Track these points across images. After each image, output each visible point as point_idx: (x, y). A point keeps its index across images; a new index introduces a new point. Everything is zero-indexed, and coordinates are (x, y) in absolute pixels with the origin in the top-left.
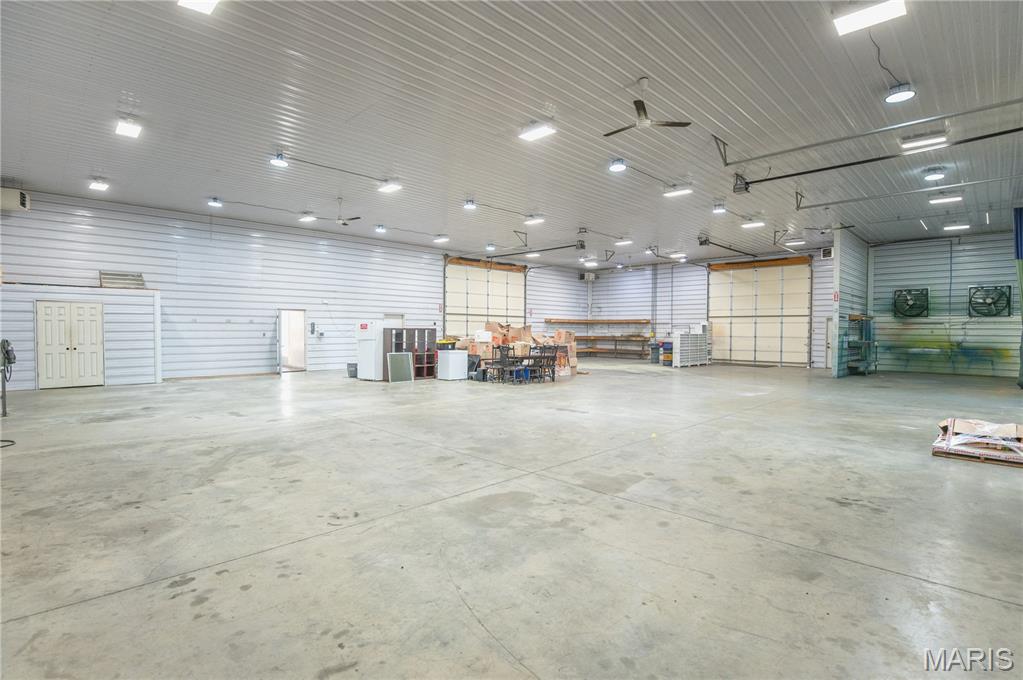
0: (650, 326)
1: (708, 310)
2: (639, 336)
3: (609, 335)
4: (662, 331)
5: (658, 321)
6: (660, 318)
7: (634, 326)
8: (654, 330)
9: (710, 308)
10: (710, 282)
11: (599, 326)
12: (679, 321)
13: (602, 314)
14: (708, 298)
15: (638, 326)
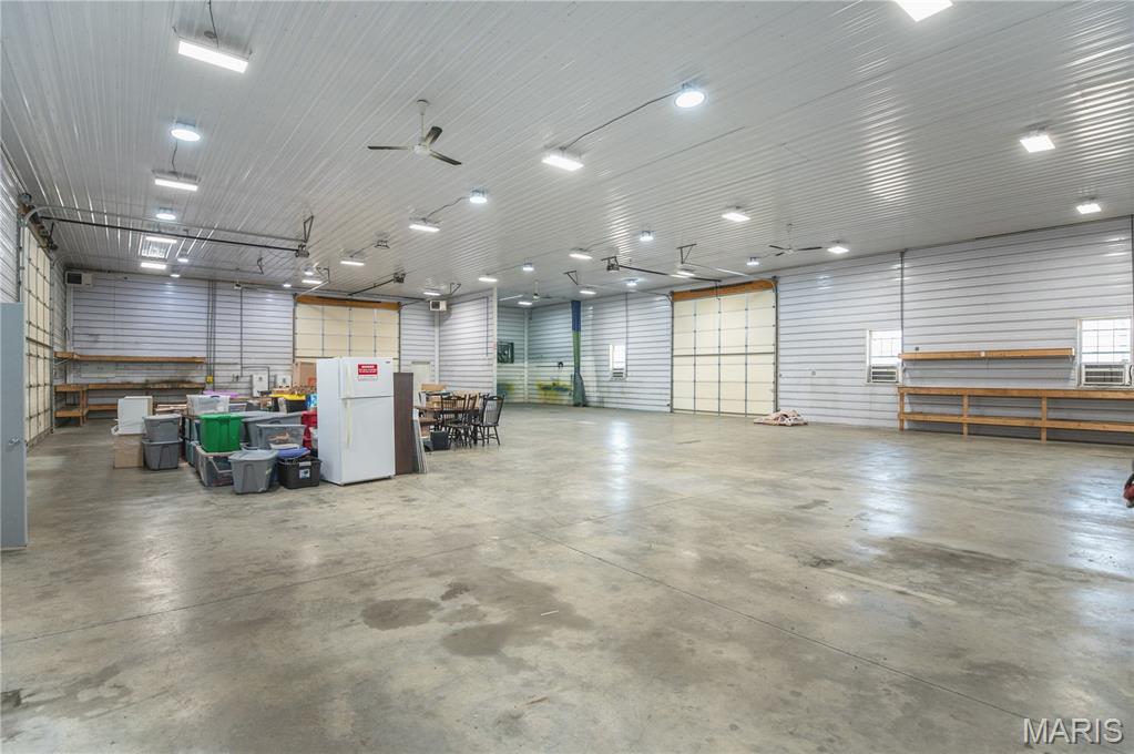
0: (204, 367)
1: (294, 349)
2: (183, 382)
3: (118, 380)
4: (225, 373)
5: (217, 361)
6: (220, 357)
7: (172, 366)
8: (211, 373)
9: (297, 346)
10: (298, 315)
11: (94, 367)
12: (253, 361)
13: (98, 345)
14: (294, 334)
15: (180, 367)
